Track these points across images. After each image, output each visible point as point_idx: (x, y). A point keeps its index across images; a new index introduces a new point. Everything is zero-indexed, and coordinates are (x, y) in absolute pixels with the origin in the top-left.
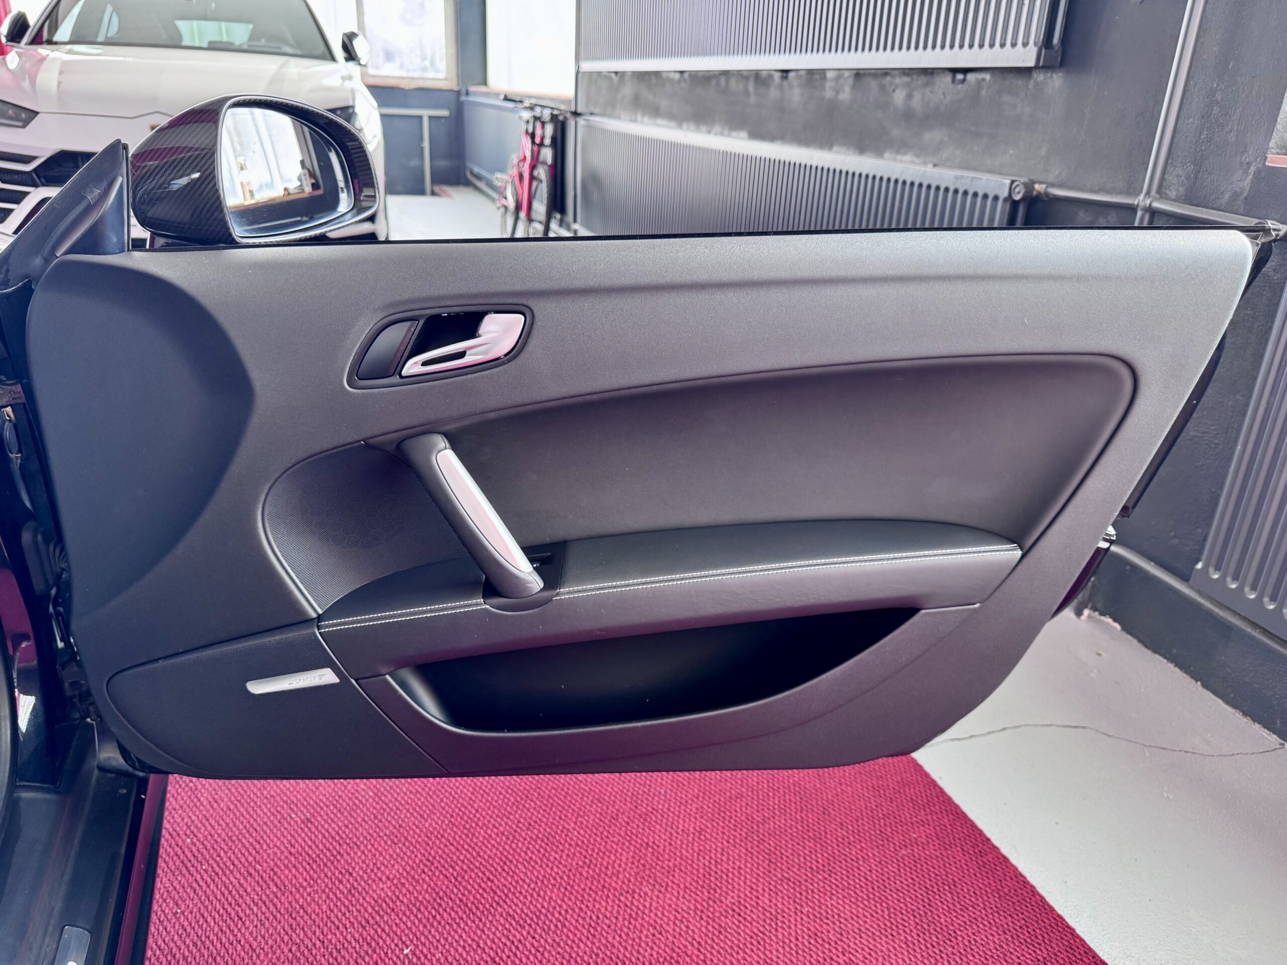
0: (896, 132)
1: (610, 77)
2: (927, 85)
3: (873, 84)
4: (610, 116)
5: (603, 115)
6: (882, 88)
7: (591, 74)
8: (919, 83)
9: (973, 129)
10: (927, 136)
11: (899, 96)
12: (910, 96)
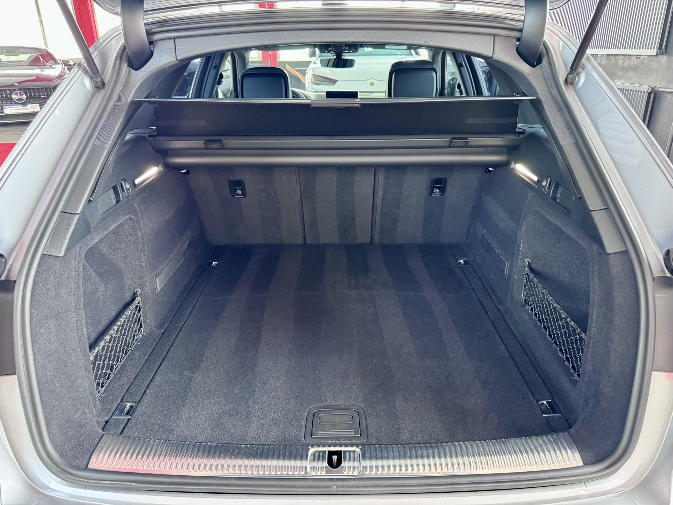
0: (619, 73)
2: (629, 59)
3: (613, 58)
6: (616, 59)
8: (627, 58)
9: (642, 72)
10: (628, 74)
11: (621, 62)
12: (624, 62)
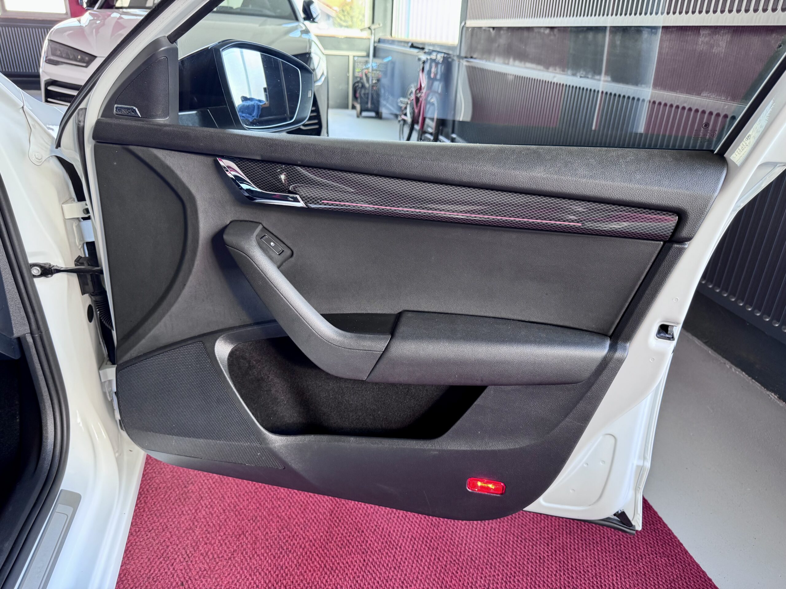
1: (489, 31)
4: (488, 59)
5: (481, 59)
7: (473, 28)
